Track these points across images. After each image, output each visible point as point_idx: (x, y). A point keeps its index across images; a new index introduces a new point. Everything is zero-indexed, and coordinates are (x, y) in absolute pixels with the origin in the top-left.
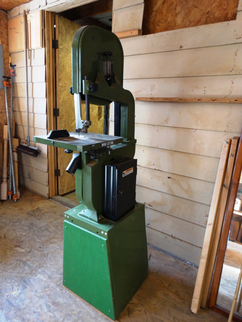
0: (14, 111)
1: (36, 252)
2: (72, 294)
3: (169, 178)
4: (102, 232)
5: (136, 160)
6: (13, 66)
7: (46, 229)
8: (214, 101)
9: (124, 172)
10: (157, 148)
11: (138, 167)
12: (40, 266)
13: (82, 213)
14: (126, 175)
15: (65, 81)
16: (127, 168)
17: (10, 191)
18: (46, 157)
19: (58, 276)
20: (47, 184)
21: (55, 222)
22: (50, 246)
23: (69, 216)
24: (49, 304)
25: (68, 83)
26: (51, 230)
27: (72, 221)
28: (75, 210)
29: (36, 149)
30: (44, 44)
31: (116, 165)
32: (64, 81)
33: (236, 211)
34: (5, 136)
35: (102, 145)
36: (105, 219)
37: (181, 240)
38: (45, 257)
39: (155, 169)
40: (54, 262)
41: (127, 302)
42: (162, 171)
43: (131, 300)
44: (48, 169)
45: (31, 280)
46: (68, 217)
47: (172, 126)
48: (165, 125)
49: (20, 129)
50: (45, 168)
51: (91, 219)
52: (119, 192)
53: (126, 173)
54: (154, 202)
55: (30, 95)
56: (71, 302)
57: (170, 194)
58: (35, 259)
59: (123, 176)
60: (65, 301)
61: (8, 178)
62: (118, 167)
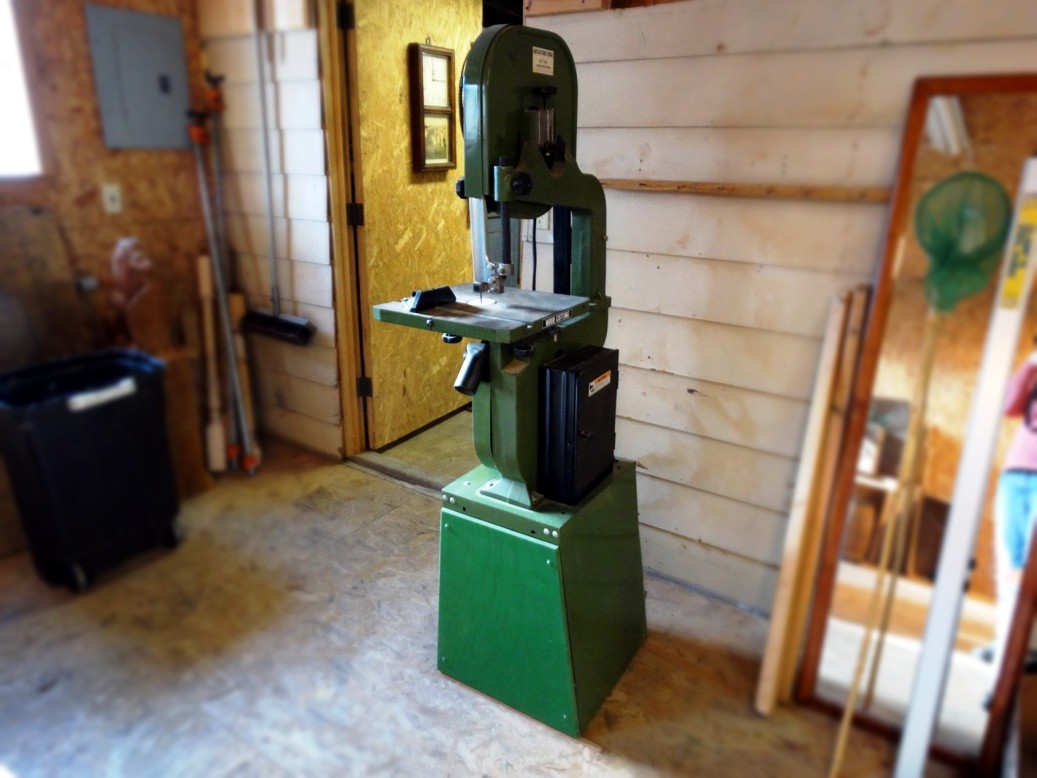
0: (226, 214)
1: (348, 600)
2: (465, 691)
3: (691, 391)
4: (546, 531)
5: (616, 353)
6: (216, 81)
7: (359, 542)
8: (807, 195)
9: (592, 384)
10: (659, 314)
11: (620, 369)
12: (369, 632)
13: (487, 488)
14: (596, 391)
15: (377, 123)
16: (596, 374)
17: (235, 445)
18: (333, 344)
19: (418, 652)
20: (336, 420)
21: (376, 523)
22: (381, 582)
23: (455, 497)
24: (414, 712)
25: (384, 127)
26: (371, 544)
27: (464, 509)
28: (466, 483)
29: (301, 321)
30: (313, 18)
31: (574, 367)
32: (373, 123)
33: (865, 475)
34: (206, 289)
35: (548, 323)
36: (547, 501)
37: (724, 551)
38: (373, 609)
39: (654, 370)
40: (400, 621)
41: (602, 700)
42: (672, 374)
43: (609, 694)
44: (339, 379)
45: (356, 665)
46: (452, 499)
47: (697, 255)
48: (680, 252)
49: (246, 264)
50: (330, 375)
51: (512, 502)
52: (583, 432)
53: (597, 386)
54: (652, 457)
55: (275, 167)
56: (465, 706)
57: (692, 434)
58: (349, 616)
59: (590, 394)
60: (450, 704)
61: (223, 410)
62: (581, 374)
